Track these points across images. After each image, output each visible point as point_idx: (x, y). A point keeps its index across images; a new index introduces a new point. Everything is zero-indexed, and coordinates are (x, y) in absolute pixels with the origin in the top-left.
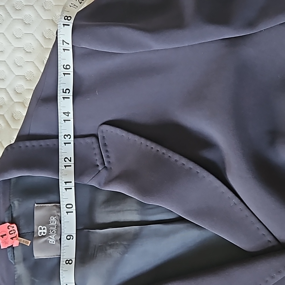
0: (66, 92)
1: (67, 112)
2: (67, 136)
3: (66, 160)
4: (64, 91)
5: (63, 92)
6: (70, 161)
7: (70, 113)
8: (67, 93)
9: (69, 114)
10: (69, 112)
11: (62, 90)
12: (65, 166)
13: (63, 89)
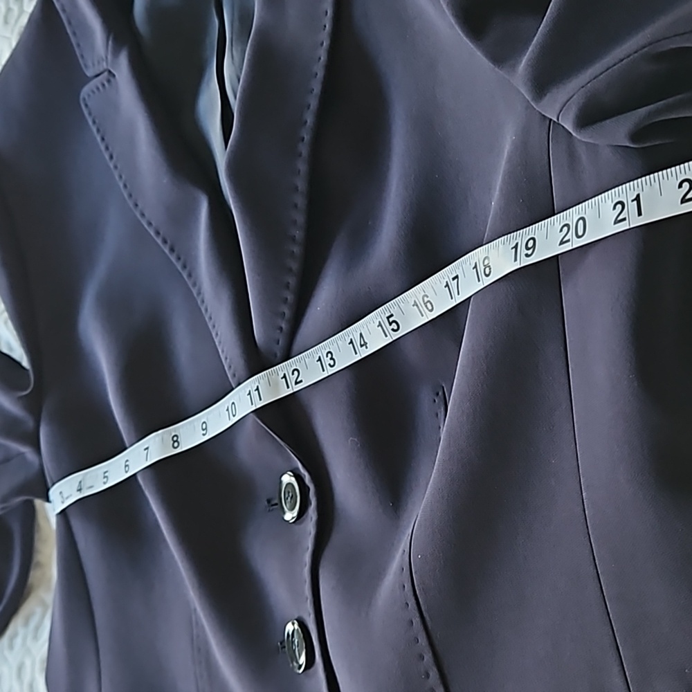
0: (390, 324)
1: (366, 341)
2: (332, 359)
3: (296, 373)
4: (391, 319)
5: (388, 318)
6: (296, 383)
7: (367, 348)
8: (392, 327)
9: (364, 347)
10: (368, 345)
11: (390, 314)
12: (284, 377)
13: (392, 315)
